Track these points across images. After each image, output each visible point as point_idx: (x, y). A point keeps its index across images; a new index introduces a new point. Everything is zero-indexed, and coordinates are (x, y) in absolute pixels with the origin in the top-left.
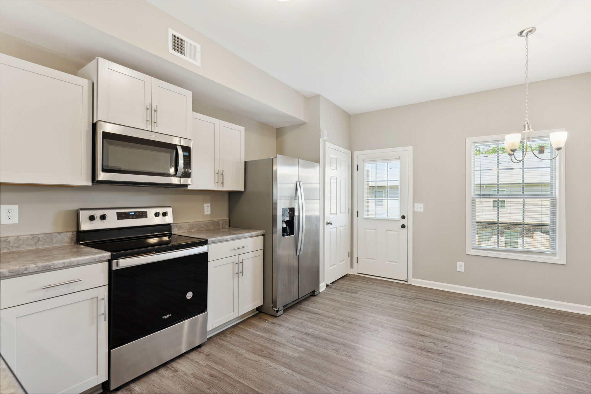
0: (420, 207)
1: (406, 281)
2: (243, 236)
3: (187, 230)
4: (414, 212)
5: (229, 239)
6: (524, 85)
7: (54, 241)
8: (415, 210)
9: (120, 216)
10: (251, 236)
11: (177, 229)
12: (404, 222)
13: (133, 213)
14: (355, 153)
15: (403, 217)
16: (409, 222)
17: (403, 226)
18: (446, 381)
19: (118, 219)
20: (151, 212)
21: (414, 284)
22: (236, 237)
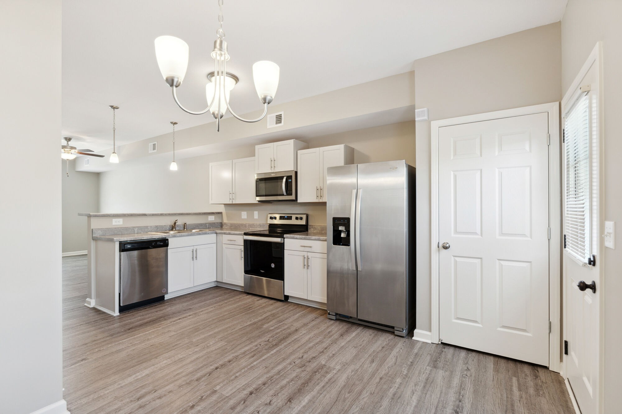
2: (310, 238)
3: (319, 231)
5: (298, 238)
7: (265, 227)
9: (281, 218)
10: (318, 239)
11: (312, 229)
13: (286, 217)
18: (201, 388)
19: (280, 219)
20: (294, 217)
22: (304, 237)
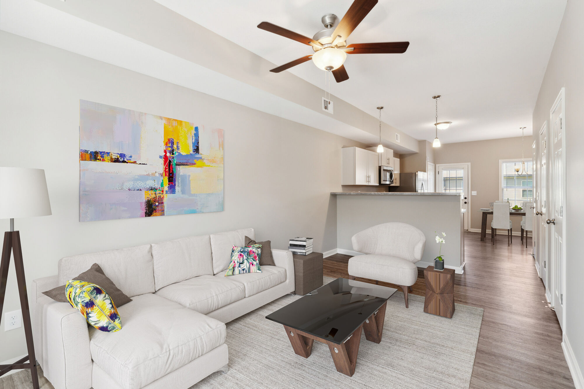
0: (474, 193)
1: (467, 230)
4: (472, 196)
6: (522, 137)
8: (472, 195)
12: (466, 200)
14: (437, 165)
15: (465, 198)
16: (469, 200)
17: (466, 203)
21: (471, 231)
